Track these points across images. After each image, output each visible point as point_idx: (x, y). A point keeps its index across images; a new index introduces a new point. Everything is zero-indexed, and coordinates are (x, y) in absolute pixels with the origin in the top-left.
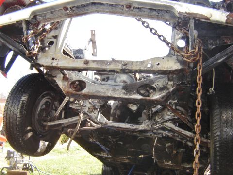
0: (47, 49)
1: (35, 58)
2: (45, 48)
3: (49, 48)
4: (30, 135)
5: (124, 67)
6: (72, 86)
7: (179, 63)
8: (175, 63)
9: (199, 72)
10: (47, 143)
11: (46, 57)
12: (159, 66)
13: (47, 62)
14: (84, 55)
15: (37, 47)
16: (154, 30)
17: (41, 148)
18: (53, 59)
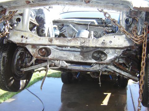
0: (15, 25)
1: (7, 37)
2: (14, 25)
3: (17, 25)
4: (12, 82)
5: (82, 45)
6: (40, 52)
7: (127, 41)
8: (125, 41)
9: (144, 50)
10: (25, 81)
11: (17, 35)
12: (112, 44)
13: (18, 40)
14: (44, 15)
15: (7, 28)
16: (108, 14)
17: (22, 86)
18: (22, 37)
